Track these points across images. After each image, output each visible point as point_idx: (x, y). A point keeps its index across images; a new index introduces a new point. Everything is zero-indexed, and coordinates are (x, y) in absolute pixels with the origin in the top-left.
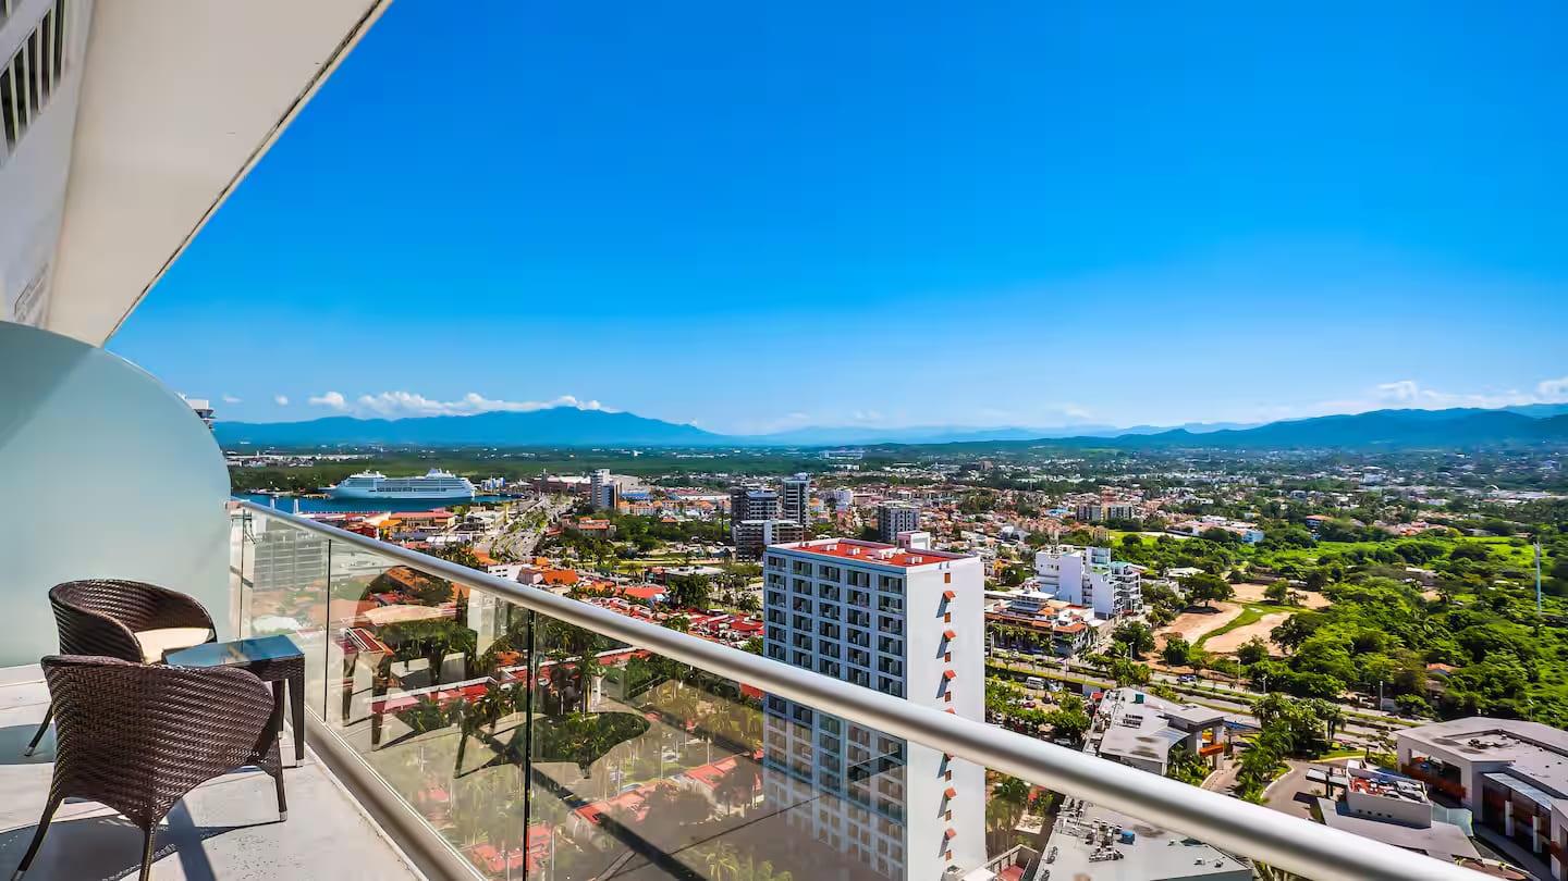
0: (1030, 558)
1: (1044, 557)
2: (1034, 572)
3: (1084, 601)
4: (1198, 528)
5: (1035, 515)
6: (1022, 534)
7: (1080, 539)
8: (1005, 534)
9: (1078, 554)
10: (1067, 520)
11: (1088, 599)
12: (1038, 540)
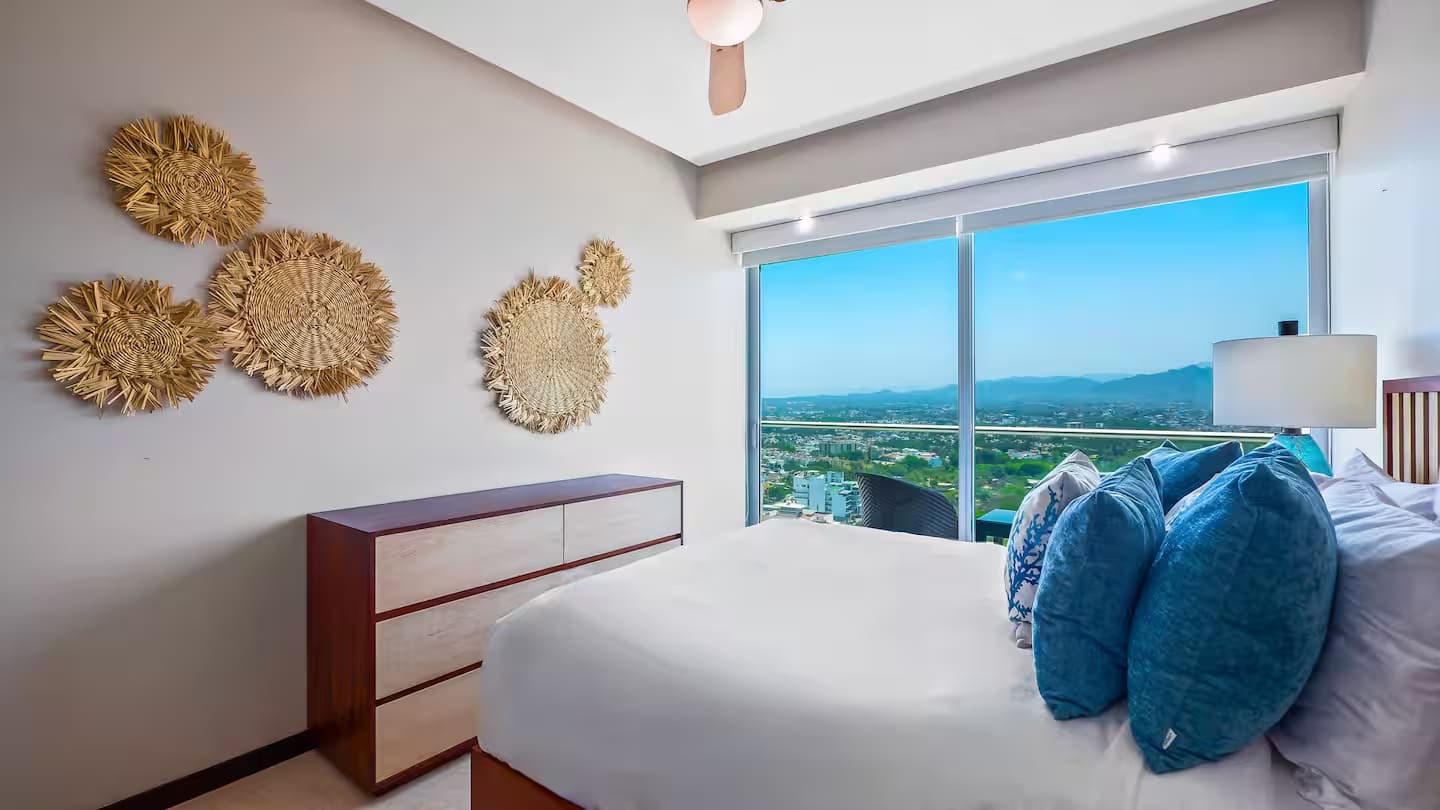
0: (789, 480)
1: (799, 479)
2: (792, 491)
3: (826, 509)
4: (899, 457)
5: (792, 450)
6: (782, 462)
7: (824, 467)
8: (772, 465)
9: (822, 476)
10: (814, 453)
11: (829, 507)
12: (792, 466)
